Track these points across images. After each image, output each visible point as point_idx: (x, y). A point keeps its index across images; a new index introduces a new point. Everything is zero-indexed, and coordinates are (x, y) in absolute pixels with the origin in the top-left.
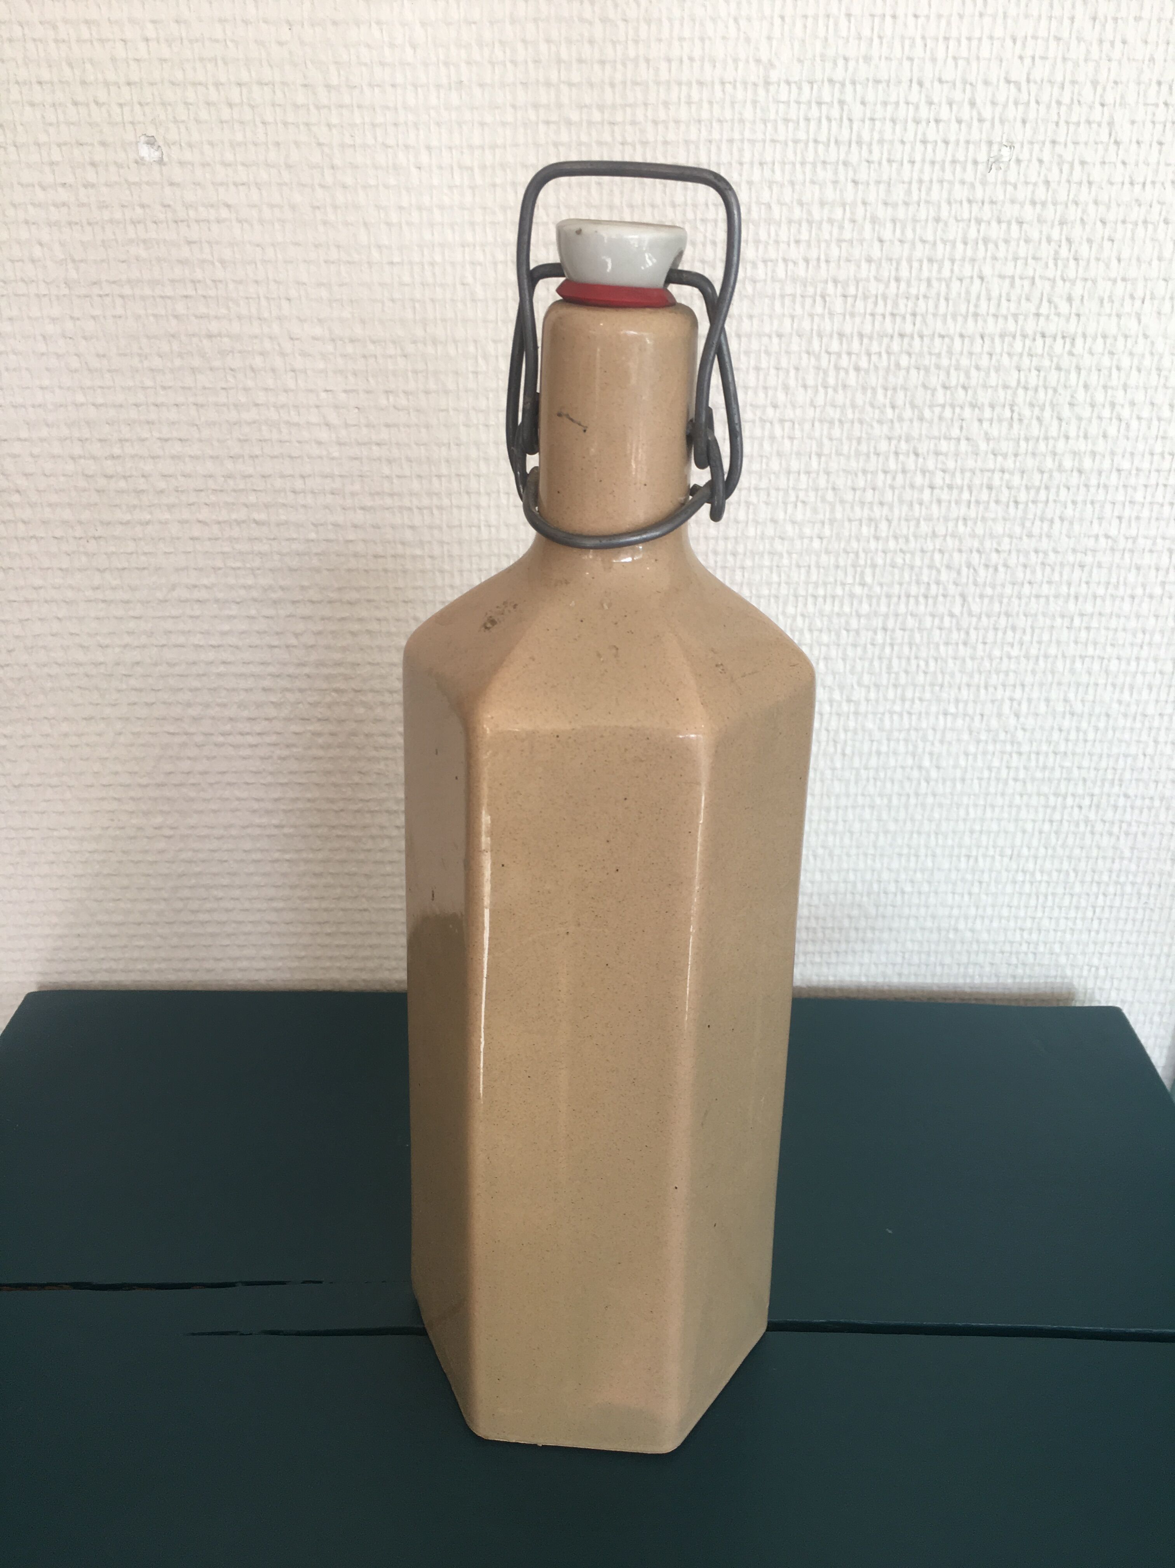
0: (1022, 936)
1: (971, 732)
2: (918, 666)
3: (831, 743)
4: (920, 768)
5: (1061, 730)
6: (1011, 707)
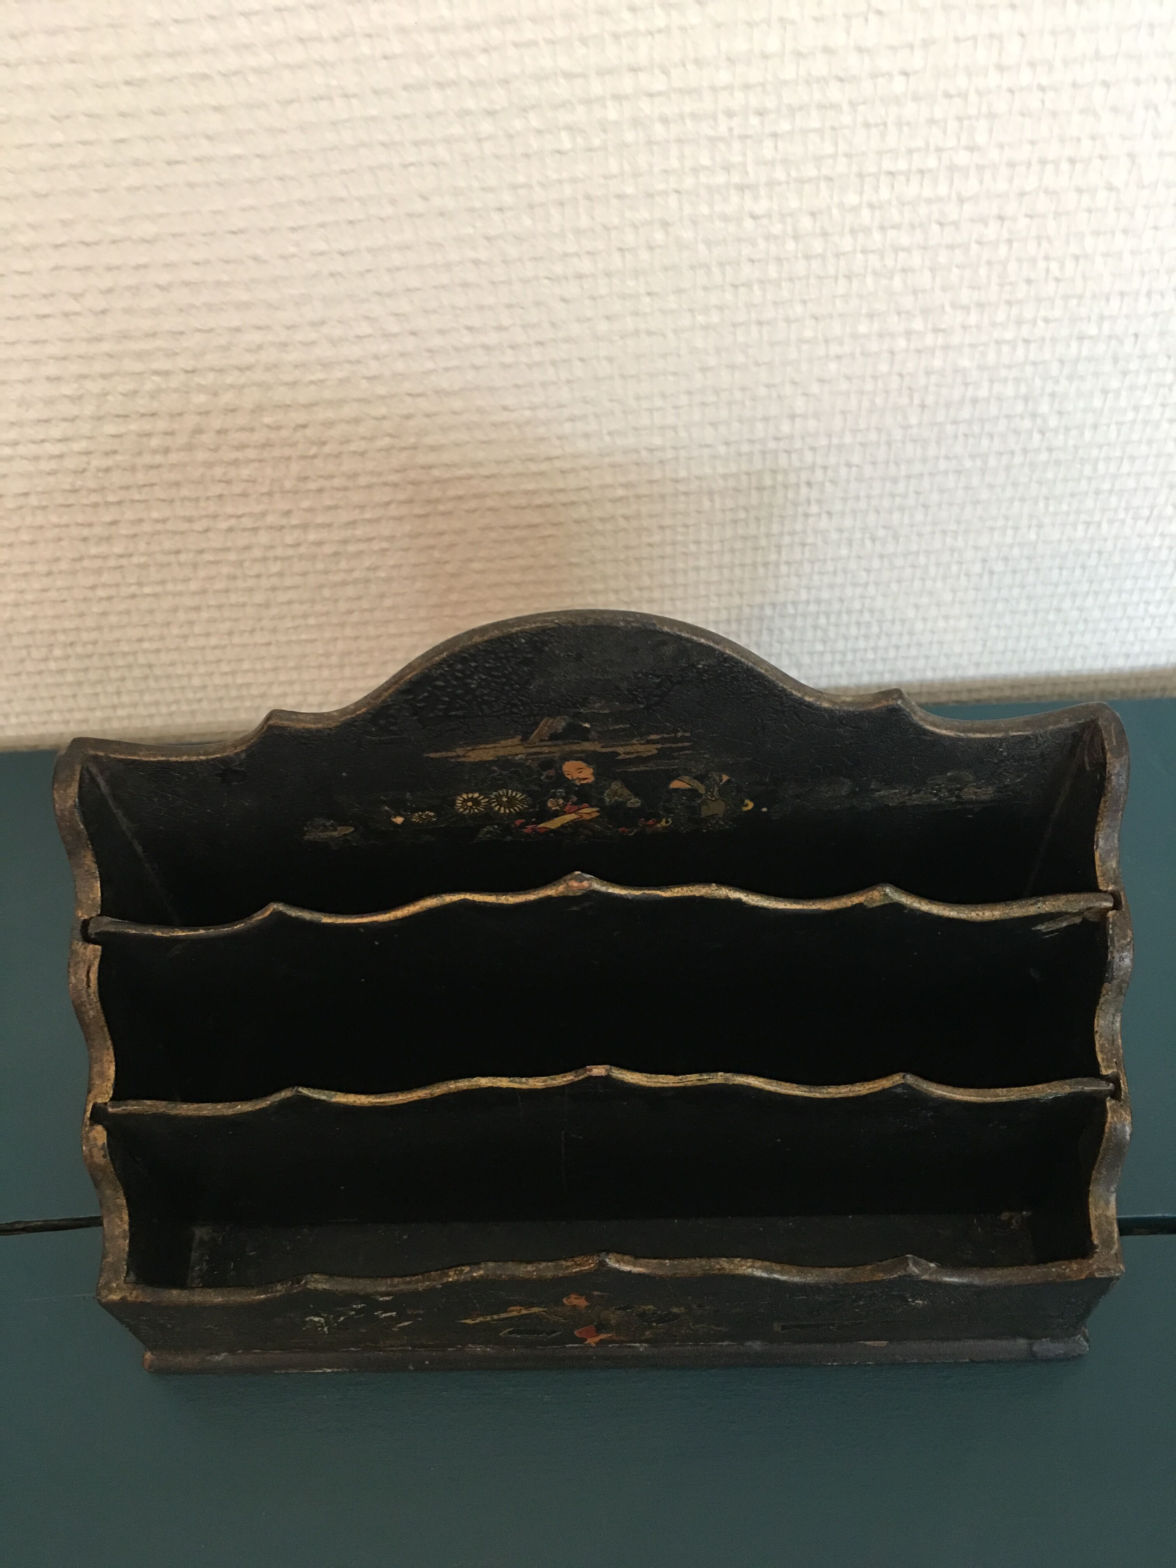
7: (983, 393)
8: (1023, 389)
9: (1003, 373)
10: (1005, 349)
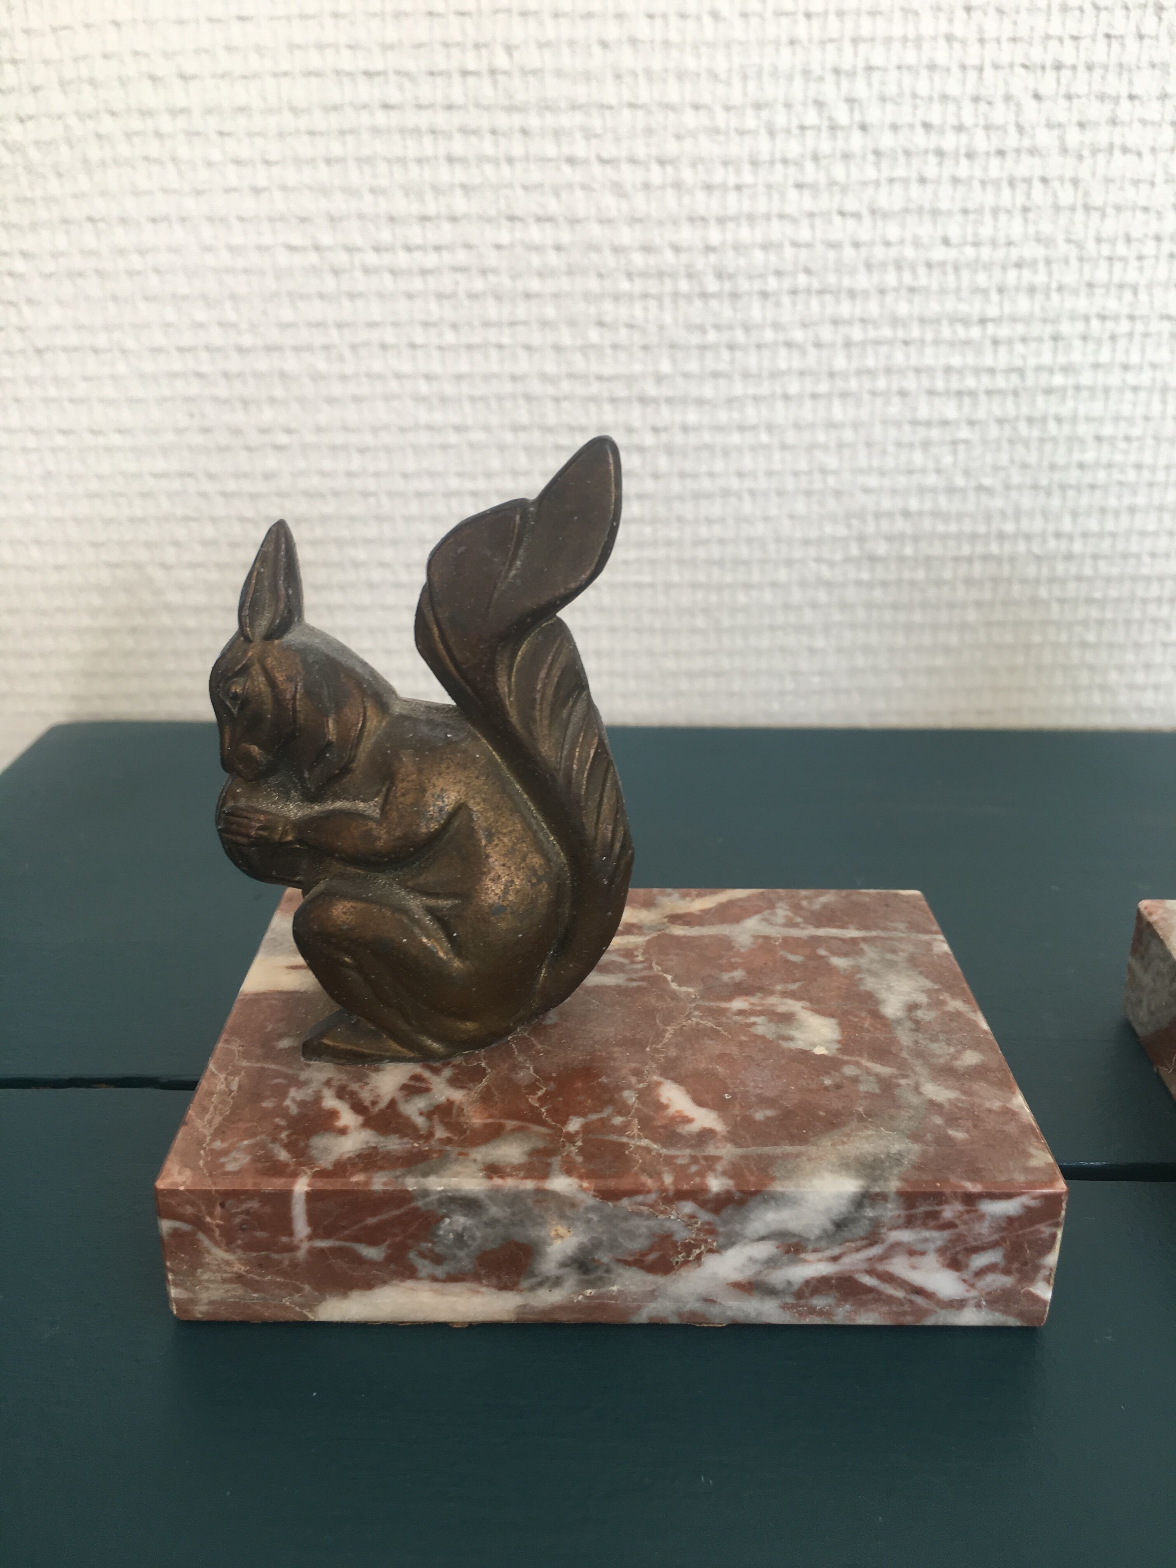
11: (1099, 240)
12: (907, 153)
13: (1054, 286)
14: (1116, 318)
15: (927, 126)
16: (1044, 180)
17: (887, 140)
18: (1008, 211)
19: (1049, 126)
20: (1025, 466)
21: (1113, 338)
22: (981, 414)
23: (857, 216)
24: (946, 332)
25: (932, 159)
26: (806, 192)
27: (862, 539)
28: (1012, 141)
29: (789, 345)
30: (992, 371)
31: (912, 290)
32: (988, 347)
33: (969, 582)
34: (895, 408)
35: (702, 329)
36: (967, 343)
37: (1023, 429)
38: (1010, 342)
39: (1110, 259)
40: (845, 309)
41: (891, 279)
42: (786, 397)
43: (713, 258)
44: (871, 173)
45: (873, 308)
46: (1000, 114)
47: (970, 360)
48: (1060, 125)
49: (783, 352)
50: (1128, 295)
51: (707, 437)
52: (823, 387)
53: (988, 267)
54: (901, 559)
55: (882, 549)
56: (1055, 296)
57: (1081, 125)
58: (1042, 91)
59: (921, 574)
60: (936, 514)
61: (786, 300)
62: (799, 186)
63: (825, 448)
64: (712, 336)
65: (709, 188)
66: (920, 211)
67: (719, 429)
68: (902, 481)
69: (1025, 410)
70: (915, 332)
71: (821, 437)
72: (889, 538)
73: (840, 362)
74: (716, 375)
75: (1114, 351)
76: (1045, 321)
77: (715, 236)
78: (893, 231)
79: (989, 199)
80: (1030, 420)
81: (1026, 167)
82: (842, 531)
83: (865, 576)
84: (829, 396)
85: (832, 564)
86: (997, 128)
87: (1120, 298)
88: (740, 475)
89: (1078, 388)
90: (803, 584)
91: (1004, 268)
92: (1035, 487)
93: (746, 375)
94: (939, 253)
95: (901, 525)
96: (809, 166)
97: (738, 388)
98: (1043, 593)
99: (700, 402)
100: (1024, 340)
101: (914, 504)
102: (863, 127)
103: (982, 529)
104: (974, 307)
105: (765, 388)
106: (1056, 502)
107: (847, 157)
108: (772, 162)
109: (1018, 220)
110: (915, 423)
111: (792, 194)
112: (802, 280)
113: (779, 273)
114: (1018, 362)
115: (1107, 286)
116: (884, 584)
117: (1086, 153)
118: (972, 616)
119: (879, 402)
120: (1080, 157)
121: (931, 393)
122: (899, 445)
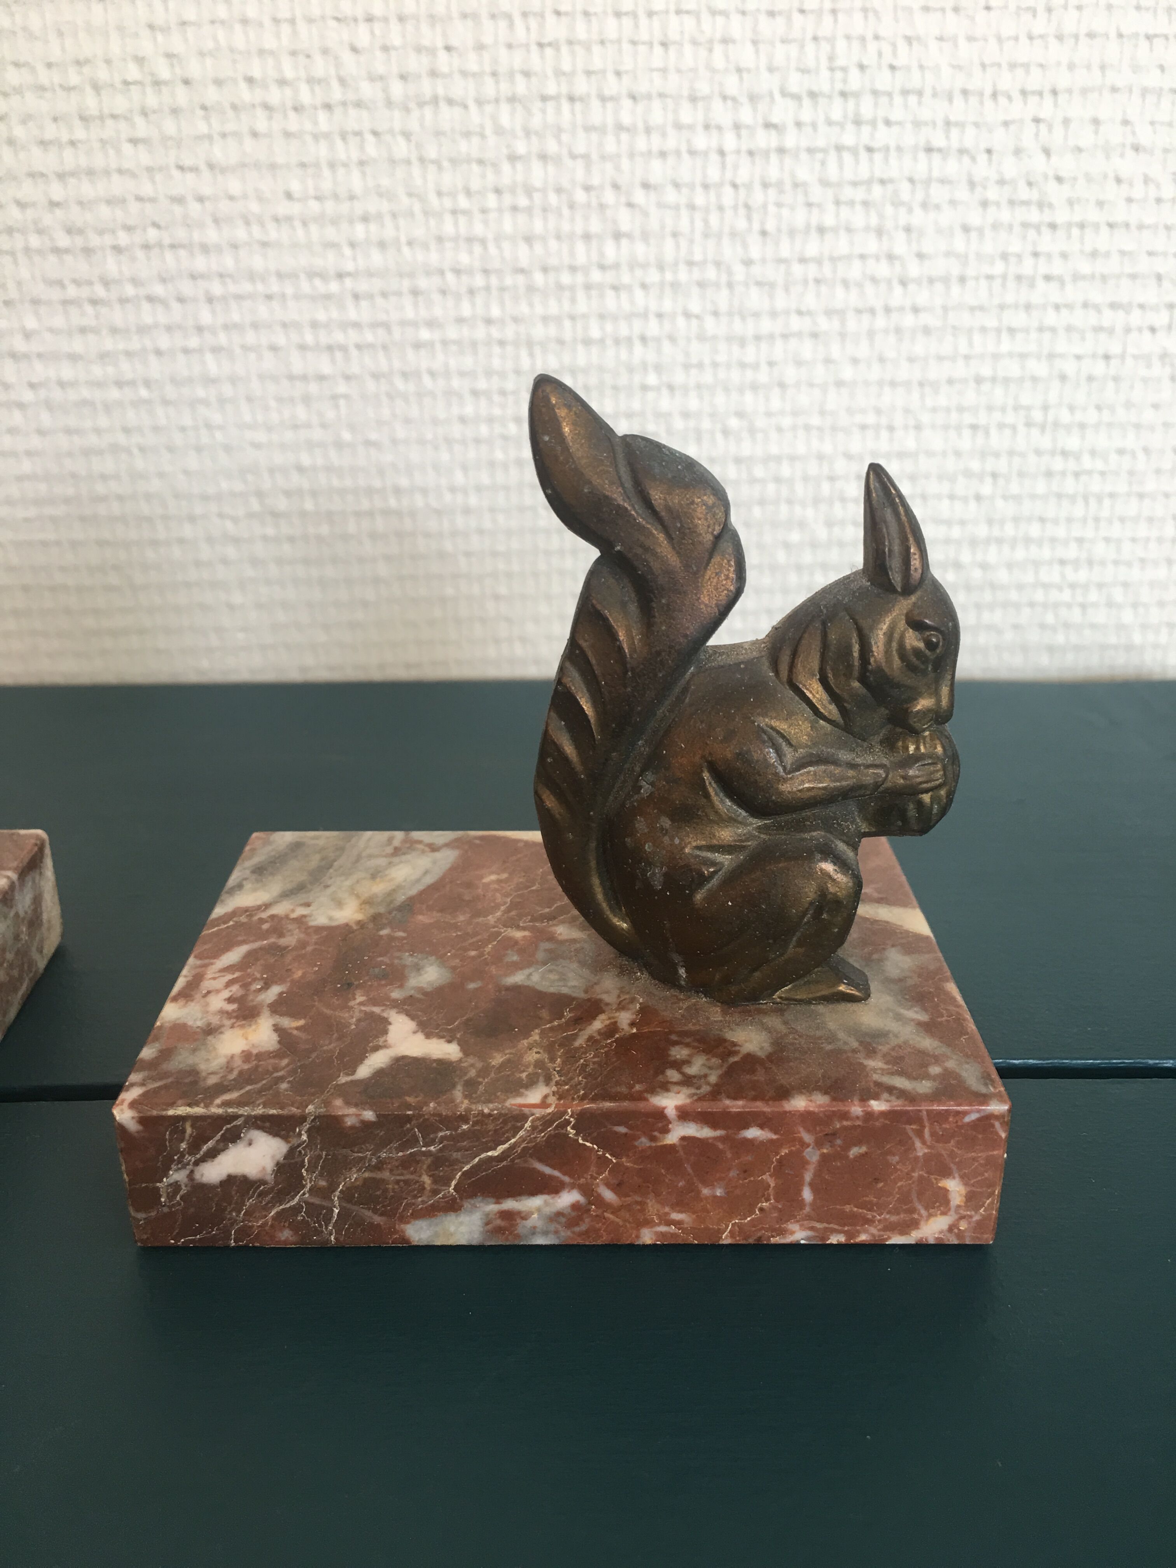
0: (1063, 576)
1: (972, 184)
2: (880, 54)
3: (742, 211)
4: (891, 257)
5: (1119, 180)
6: (1037, 135)
7: (829, 220)
8: (874, 221)
9: (848, 193)
10: (847, 157)
11: (439, 194)
12: (234, 107)
13: (403, 239)
14: (470, 272)
15: (250, 80)
16: (375, 133)
17: (212, 95)
18: (345, 165)
19: (373, 78)
20: (407, 421)
21: (471, 292)
22: (355, 369)
23: (195, 169)
24: (305, 286)
25: (260, 113)
26: (141, 147)
27: (260, 494)
28: (337, 94)
29: (150, 299)
30: (357, 325)
31: (265, 244)
32: (349, 302)
33: (374, 536)
34: (269, 362)
35: (60, 284)
36: (328, 297)
37: (400, 384)
38: (370, 297)
39: (454, 212)
40: (200, 263)
41: (241, 234)
42: (158, 353)
43: (58, 212)
44: (202, 128)
45: (229, 262)
46: (320, 67)
47: (335, 314)
48: (381, 78)
49: (146, 306)
50: (477, 249)
51: (85, 393)
52: (194, 342)
53: (335, 221)
54: (303, 514)
55: (282, 504)
56: (406, 250)
57: (403, 77)
58: (359, 45)
59: (325, 529)
60: (329, 469)
61: (140, 254)
62: (134, 141)
63: (206, 402)
64: (72, 291)
65: (43, 144)
66: (257, 165)
67: (99, 384)
68: (289, 436)
69: (397, 364)
70: (275, 287)
71: (201, 392)
72: (288, 494)
73: (206, 316)
74: (83, 330)
75: (473, 305)
76: (401, 275)
77: (57, 191)
78: (235, 186)
79: (322, 151)
80: (405, 375)
81: (354, 119)
82: (239, 487)
83: (270, 531)
84: (200, 351)
85: (235, 520)
86: (319, 81)
87: (471, 252)
88: (126, 430)
89: (445, 343)
90: (210, 540)
91: (351, 222)
92: (422, 442)
93: (114, 331)
94: (283, 208)
95: (296, 480)
96: (139, 121)
97: (109, 344)
98: (448, 546)
99: (74, 358)
100: (384, 295)
101: (306, 460)
102: (186, 82)
103: (377, 483)
104: (329, 261)
105: (135, 344)
106: (445, 456)
107: (175, 111)
108: (101, 118)
109: (356, 175)
110: (291, 378)
111: (127, 148)
112: (152, 234)
113: (129, 229)
114: (382, 317)
115: (456, 239)
116: (291, 539)
117: (412, 105)
118: (383, 570)
119: (252, 356)
120: (407, 110)
121: (303, 347)
122: (280, 400)
